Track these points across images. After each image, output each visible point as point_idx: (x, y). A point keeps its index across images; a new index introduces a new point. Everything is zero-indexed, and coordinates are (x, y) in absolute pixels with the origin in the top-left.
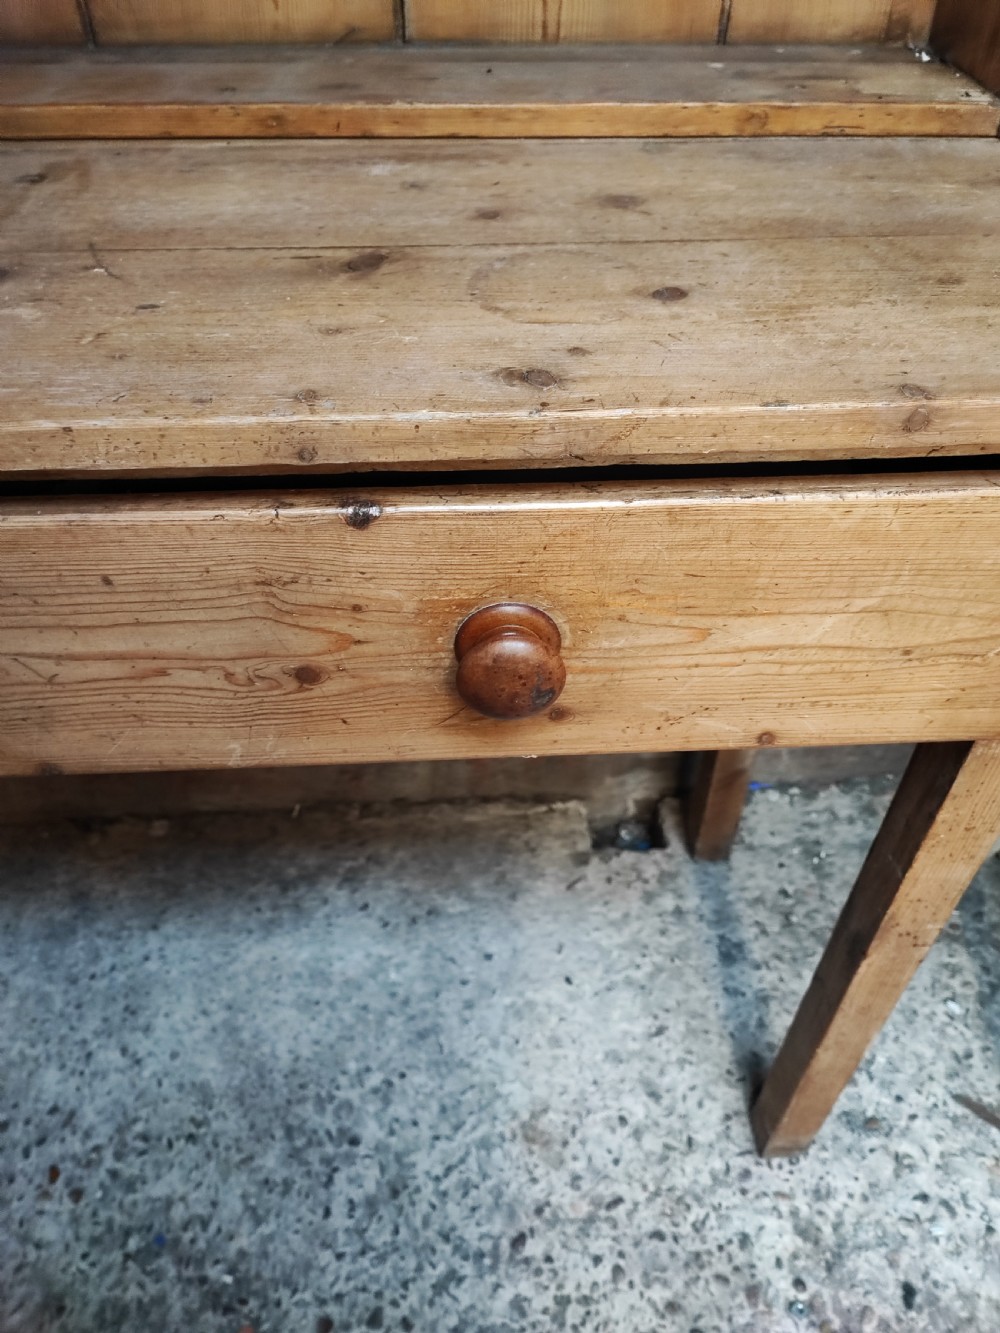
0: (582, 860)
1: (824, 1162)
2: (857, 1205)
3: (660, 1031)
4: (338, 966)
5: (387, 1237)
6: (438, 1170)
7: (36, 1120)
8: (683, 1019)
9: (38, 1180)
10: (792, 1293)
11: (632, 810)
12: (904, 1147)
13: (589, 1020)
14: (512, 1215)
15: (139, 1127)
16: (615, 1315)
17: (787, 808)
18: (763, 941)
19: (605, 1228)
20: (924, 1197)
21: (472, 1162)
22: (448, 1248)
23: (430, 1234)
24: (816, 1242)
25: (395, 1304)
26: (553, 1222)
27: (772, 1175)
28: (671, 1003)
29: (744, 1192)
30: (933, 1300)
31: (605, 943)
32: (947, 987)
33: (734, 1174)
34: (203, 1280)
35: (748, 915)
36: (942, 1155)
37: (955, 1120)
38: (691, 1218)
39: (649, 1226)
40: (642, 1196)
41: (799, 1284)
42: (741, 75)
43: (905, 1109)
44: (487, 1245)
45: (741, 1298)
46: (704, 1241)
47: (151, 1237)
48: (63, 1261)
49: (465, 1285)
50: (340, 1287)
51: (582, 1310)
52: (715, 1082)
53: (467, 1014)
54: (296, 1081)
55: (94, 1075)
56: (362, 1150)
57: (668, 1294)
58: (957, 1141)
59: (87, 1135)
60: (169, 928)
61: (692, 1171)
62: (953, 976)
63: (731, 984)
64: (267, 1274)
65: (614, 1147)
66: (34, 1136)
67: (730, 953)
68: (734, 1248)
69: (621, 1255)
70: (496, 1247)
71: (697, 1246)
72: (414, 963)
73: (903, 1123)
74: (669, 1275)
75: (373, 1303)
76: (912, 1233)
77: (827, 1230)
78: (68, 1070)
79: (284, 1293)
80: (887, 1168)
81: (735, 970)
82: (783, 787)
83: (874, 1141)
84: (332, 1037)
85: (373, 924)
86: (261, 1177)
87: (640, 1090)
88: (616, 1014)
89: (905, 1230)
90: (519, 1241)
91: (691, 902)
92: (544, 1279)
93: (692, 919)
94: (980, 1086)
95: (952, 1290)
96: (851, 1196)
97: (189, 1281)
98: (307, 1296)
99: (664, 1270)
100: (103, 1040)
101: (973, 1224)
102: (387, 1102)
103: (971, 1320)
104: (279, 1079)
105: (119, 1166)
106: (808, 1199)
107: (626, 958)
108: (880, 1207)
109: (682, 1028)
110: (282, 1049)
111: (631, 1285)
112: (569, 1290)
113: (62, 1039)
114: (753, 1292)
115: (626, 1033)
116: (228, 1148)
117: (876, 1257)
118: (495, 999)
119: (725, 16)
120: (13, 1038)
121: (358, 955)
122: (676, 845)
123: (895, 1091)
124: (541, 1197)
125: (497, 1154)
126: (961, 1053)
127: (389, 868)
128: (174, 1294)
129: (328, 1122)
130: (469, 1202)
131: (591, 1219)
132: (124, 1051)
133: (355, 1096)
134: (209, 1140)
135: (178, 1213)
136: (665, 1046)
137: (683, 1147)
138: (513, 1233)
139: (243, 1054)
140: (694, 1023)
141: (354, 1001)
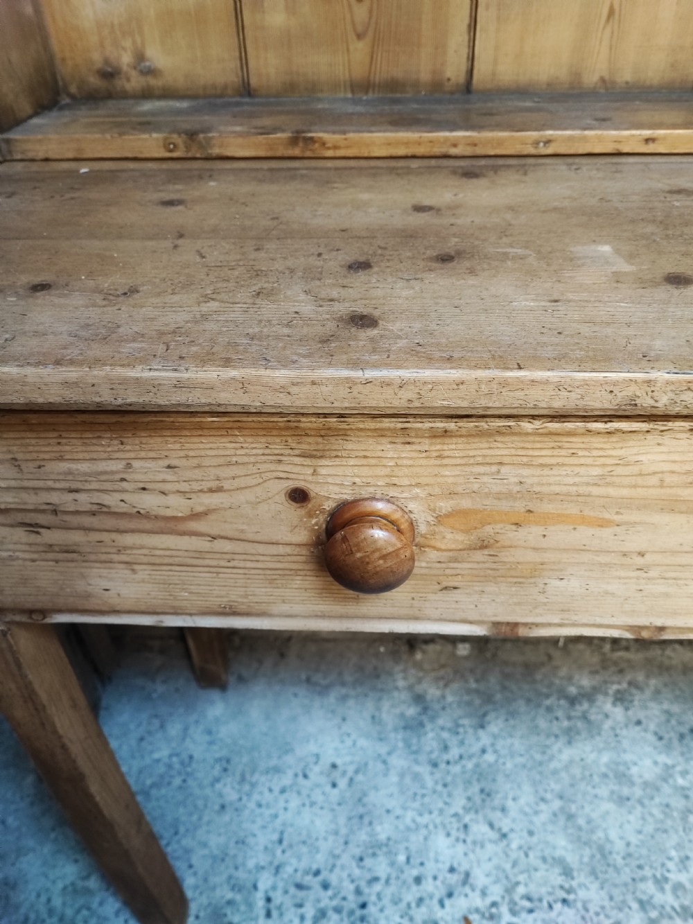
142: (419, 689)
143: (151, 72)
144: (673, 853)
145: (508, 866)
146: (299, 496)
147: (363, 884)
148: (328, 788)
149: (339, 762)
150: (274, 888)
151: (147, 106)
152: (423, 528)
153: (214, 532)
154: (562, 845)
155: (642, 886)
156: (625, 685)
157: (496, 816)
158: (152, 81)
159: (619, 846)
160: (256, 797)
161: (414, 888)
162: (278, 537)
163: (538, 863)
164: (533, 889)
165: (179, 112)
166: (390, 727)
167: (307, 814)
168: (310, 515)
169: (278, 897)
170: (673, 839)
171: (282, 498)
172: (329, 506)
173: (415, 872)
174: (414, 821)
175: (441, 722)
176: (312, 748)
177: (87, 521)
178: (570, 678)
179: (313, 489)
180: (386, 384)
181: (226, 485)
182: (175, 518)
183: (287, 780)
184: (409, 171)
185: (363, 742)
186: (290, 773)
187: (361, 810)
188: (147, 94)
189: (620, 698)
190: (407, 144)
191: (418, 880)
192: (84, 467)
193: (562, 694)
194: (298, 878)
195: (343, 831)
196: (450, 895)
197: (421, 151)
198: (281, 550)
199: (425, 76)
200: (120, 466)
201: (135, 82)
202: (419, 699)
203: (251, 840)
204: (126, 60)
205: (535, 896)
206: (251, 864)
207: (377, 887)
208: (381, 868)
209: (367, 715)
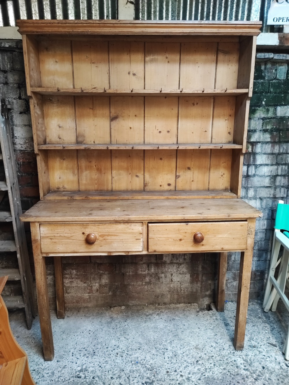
0: (198, 312)
1: (247, 351)
2: (253, 357)
3: (216, 335)
4: (159, 326)
5: (175, 361)
6: (182, 353)
7: (112, 347)
8: (220, 333)
9: (115, 355)
10: (244, 367)
11: (205, 307)
12: (260, 350)
13: (204, 334)
14: (196, 359)
15: (130, 348)
16: (215, 370)
17: (233, 305)
18: (232, 323)
19: (211, 360)
20: (264, 356)
21: (187, 351)
22: (186, 362)
23: (183, 361)
24: (247, 362)
25: (178, 369)
26: (203, 359)
27: (239, 353)
28: (217, 331)
29: (234, 355)
30: (267, 369)
31: (204, 323)
32: (265, 329)
33: (232, 353)
34: (146, 367)
35: (229, 319)
36: (267, 351)
37: (268, 346)
38: (226, 358)
39: (219, 359)
40: (217, 356)
41: (245, 366)
42: (211, 193)
43: (260, 344)
44: (192, 362)
45: (236, 368)
46: (228, 361)
47: (136, 362)
48: (122, 365)
49: (189, 367)
50: (169, 367)
51: (210, 370)
52: (227, 341)
53: (182, 333)
54: (155, 342)
55: (121, 341)
56: (168, 350)
57: (223, 368)
58: (269, 349)
59: (122, 349)
60: (128, 322)
61: (224, 353)
62: (266, 327)
63: (227, 329)
64: (156, 366)
65: (211, 350)
66: (113, 349)
67: (227, 325)
68: (233, 362)
69: (215, 363)
70: (194, 363)
71: (227, 362)
72: (172, 326)
73: (259, 346)
74: (223, 365)
75: (175, 369)
76: (263, 360)
77: (249, 360)
78: (116, 341)
79: (160, 368)
80: (258, 353)
81: (228, 327)
82: (232, 301)
83: (255, 349)
84: (160, 336)
85: (163, 321)
86: (153, 354)
87: (214, 342)
88: (208, 333)
89: (262, 360)
90: (197, 361)
91: (219, 318)
92: (202, 366)
93: (219, 320)
94: (272, 341)
95: (271, 367)
96: (252, 355)
97: (143, 367)
98: (164, 369)
99: (222, 364)
100: (121, 336)
101: (273, 359)
102: (171, 344)
103: (274, 371)
104: (152, 341)
105: (128, 353)
106: (245, 356)
107: (208, 325)
108: (257, 357)
109: (220, 334)
110: (152, 337)
111: (217, 366)
112: (207, 367)
113: (114, 336)
114: (237, 367)
115: (210, 335)
116: (146, 350)
117: (258, 363)
118: (187, 331)
119: (209, 188)
120: (106, 336)
121: (162, 325)
122: (214, 309)
123: (257, 342)
124: (200, 356)
125: (191, 351)
126: (268, 337)
127: (165, 313)
128: (141, 369)
129: (162, 347)
130: (188, 357)
131: (209, 359)
132: (125, 338)
133: (166, 343)
134: (142, 349)
135: (139, 359)
136: (217, 337)
137: (223, 349)
138: (196, 360)
139: (145, 338)
140: (222, 334)
141: (163, 331)
142: (112, 316)
143: (65, 188)
144: (164, 340)
145: (128, 344)
146: (83, 233)
147: (95, 350)
148: (88, 334)
149: (91, 330)
150: (74, 351)
151: (64, 193)
152: (97, 237)
153: (73, 239)
154: (140, 340)
155: (157, 345)
156: (160, 312)
157: (126, 336)
158: (65, 189)
159: (153, 339)
160: (71, 337)
161: (106, 349)
162: (81, 239)
163: (135, 343)
164: (133, 348)
165: (69, 194)
166: (104, 323)
167: (83, 339)
168: (85, 236)
169: (75, 353)
170: (165, 337)
171: (81, 234)
172: (87, 235)
173: (107, 347)
174: (107, 338)
175: (116, 321)
176: (85, 328)
177: (58, 238)
178: (147, 312)
179: (85, 233)
180: (92, 218)
181: (75, 232)
182: (69, 237)
183: (78, 334)
184: (101, 201)
185: (97, 326)
186: (79, 332)
187: (95, 337)
188: (64, 191)
189: (158, 314)
190: (101, 198)
191: (107, 348)
192: (59, 230)
193: (145, 314)
194: (80, 349)
195: (91, 341)
196: (114, 350)
197: (103, 199)
198: (81, 241)
199: (106, 189)
200: (63, 230)
201: (62, 189)
202: (111, 318)
203: (69, 344)
204: (61, 186)
205: (132, 348)
206: (69, 348)
207: (98, 350)
208: (99, 346)
209: (99, 321)
